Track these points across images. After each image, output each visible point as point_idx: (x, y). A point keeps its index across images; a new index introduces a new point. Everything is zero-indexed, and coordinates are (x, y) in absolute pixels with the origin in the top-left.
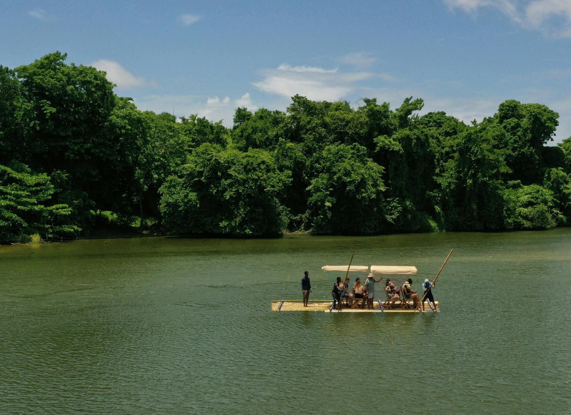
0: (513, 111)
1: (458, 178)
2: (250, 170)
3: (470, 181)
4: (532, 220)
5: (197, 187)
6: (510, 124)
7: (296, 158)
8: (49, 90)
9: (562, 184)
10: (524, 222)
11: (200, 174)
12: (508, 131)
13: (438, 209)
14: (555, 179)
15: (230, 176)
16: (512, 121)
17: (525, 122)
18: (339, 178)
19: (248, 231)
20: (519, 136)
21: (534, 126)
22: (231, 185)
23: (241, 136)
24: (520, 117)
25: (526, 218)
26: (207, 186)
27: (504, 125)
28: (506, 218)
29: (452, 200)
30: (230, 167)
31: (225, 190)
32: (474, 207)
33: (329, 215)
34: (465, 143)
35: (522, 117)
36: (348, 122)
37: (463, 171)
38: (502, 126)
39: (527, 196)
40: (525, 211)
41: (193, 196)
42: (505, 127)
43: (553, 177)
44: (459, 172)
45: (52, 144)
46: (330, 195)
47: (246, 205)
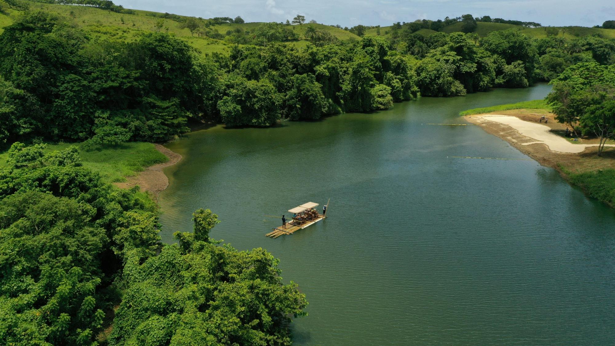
0: (369, 42)
1: (353, 86)
2: (266, 93)
3: (360, 88)
4: (384, 105)
5: (240, 102)
6: (369, 50)
7: (279, 81)
8: (166, 55)
9: (391, 80)
10: (380, 106)
11: (241, 96)
12: (368, 54)
13: (342, 101)
14: (389, 78)
15: (256, 97)
16: (370, 49)
17: (376, 49)
18: (305, 93)
19: (267, 124)
20: (374, 57)
21: (380, 51)
22: (257, 102)
23: (248, 68)
24: (373, 46)
25: (381, 104)
26: (245, 101)
27: (365, 50)
28: (372, 104)
29: (348, 96)
30: (255, 92)
31: (254, 104)
32: (361, 101)
33: (299, 111)
34: (357, 68)
35: (374, 46)
36: (300, 58)
37: (356, 82)
38: (364, 51)
39: (381, 92)
40: (380, 100)
41: (239, 107)
42: (366, 52)
43: (388, 77)
44: (354, 83)
45: (165, 83)
46: (299, 101)
47: (266, 111)
